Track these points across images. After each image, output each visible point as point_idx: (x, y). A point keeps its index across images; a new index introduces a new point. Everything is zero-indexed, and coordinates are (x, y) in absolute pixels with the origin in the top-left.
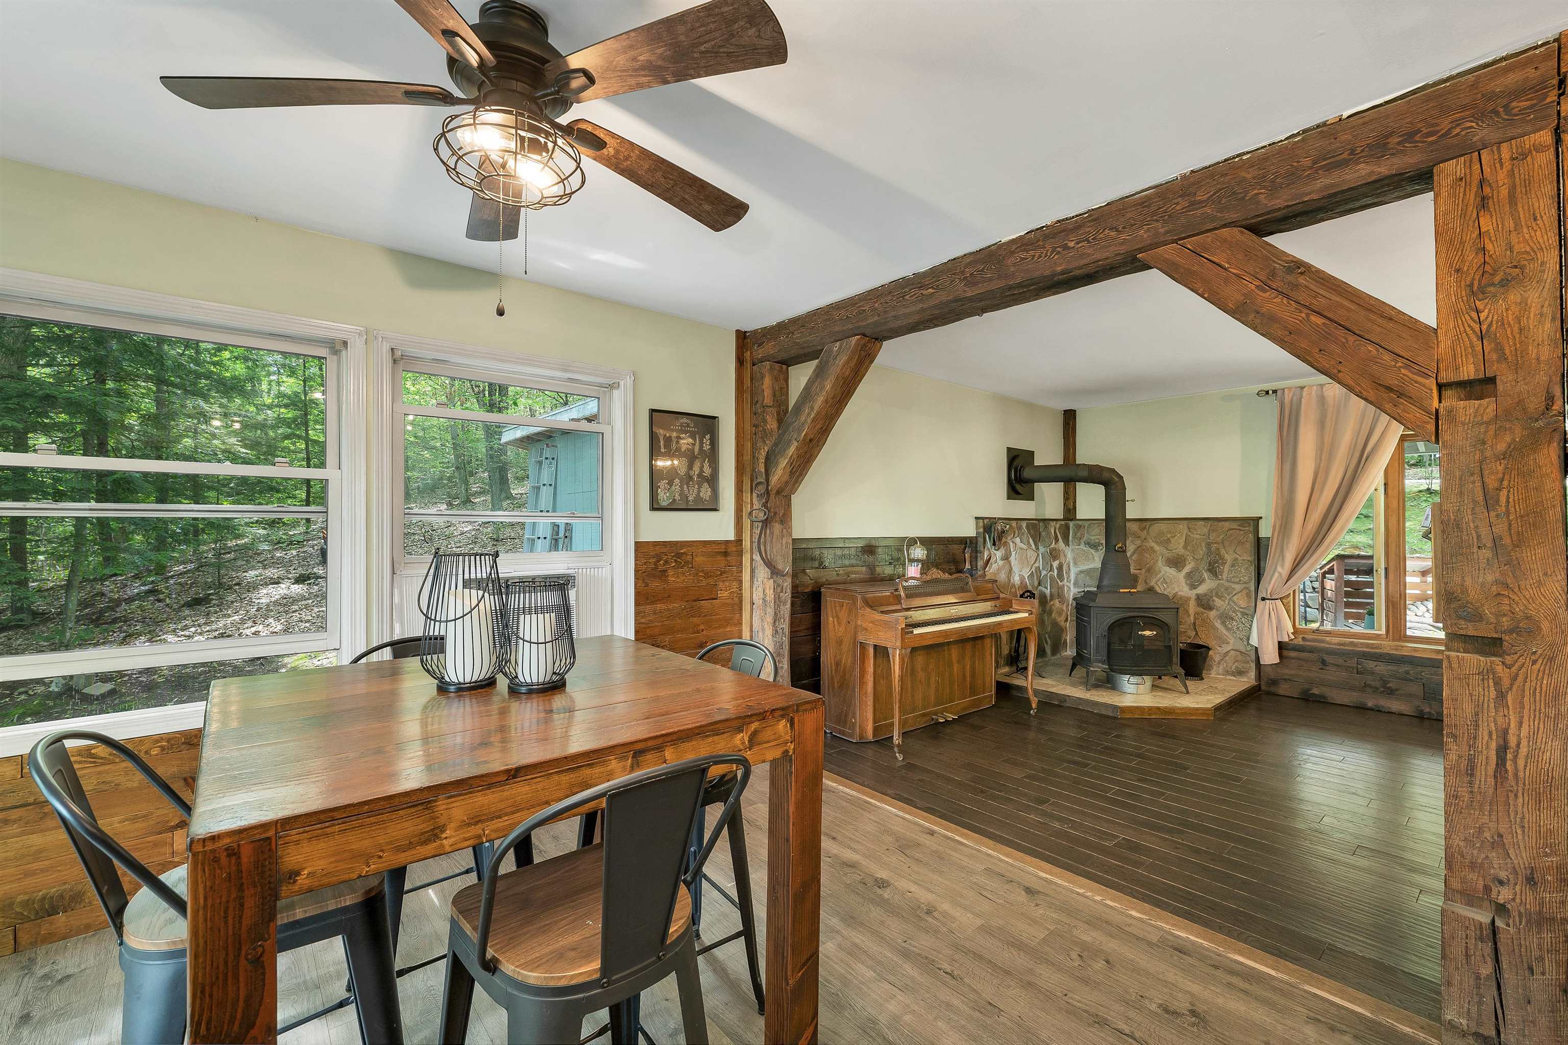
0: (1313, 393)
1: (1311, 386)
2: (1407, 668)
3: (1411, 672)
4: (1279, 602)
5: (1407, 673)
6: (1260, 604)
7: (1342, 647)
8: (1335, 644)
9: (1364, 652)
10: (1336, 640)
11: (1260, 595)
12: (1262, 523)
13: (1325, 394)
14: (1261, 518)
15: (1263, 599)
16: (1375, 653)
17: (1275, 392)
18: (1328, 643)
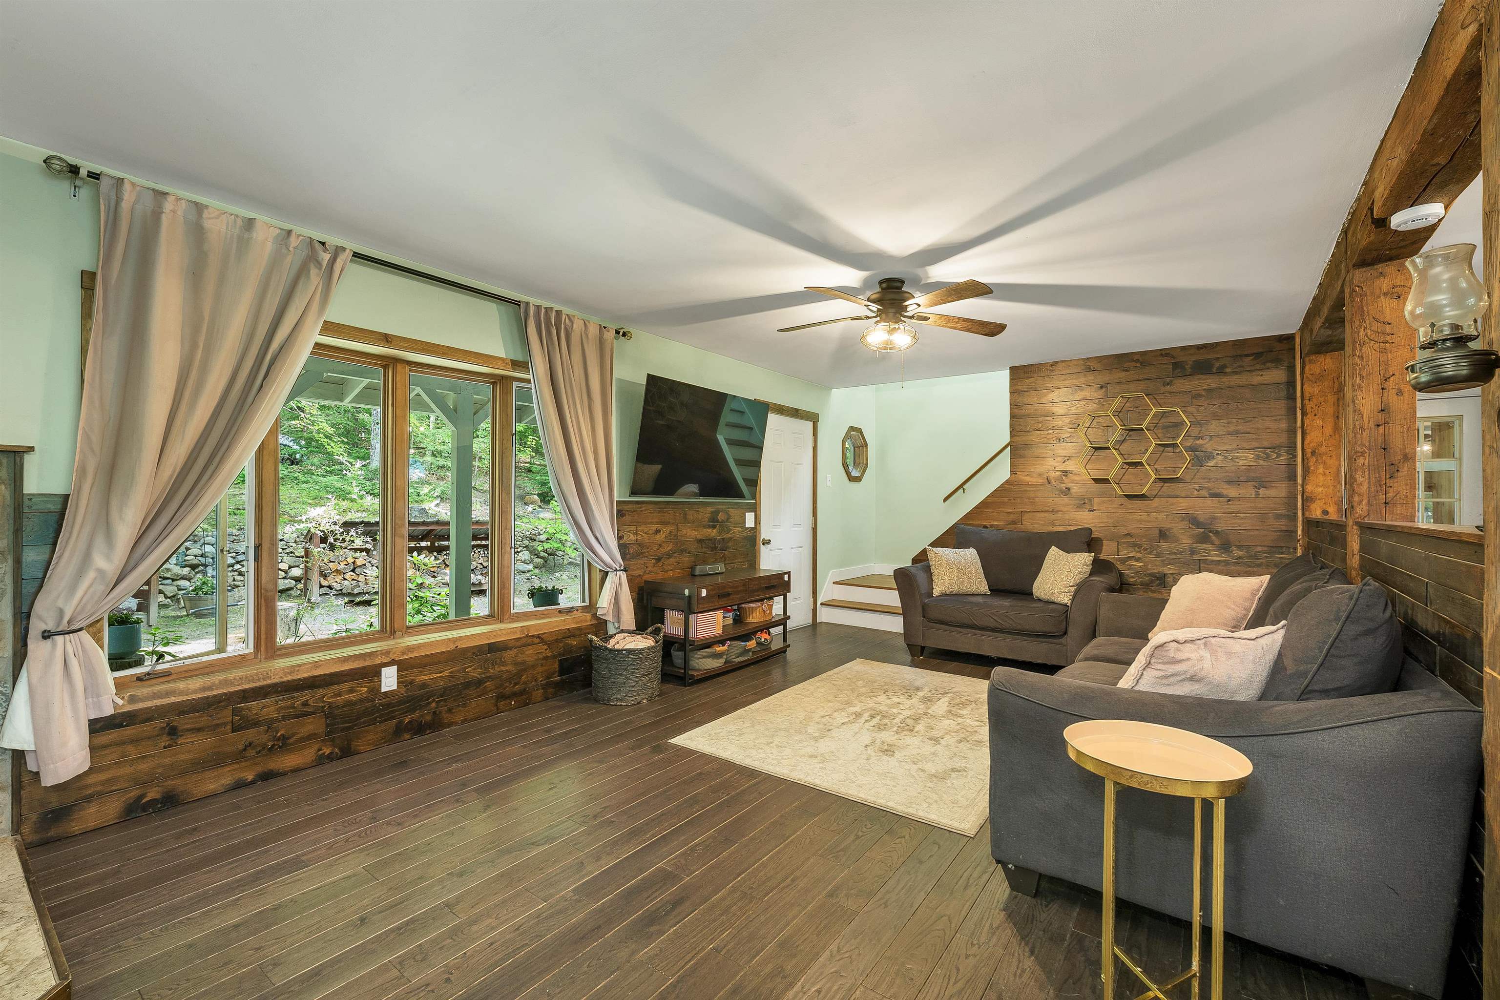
0: (180, 213)
1: (178, 199)
2: (305, 696)
3: (310, 702)
4: (84, 635)
5: (305, 704)
6: (37, 648)
7: (208, 694)
8: (195, 692)
9: (244, 691)
10: (195, 684)
11: (36, 626)
12: (30, 464)
13: (208, 224)
14: (31, 449)
15: (47, 635)
16: (261, 688)
17: (94, 176)
18: (181, 693)
